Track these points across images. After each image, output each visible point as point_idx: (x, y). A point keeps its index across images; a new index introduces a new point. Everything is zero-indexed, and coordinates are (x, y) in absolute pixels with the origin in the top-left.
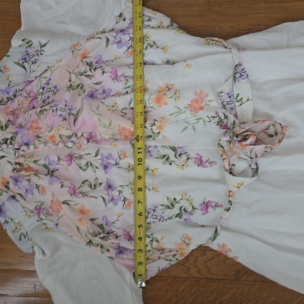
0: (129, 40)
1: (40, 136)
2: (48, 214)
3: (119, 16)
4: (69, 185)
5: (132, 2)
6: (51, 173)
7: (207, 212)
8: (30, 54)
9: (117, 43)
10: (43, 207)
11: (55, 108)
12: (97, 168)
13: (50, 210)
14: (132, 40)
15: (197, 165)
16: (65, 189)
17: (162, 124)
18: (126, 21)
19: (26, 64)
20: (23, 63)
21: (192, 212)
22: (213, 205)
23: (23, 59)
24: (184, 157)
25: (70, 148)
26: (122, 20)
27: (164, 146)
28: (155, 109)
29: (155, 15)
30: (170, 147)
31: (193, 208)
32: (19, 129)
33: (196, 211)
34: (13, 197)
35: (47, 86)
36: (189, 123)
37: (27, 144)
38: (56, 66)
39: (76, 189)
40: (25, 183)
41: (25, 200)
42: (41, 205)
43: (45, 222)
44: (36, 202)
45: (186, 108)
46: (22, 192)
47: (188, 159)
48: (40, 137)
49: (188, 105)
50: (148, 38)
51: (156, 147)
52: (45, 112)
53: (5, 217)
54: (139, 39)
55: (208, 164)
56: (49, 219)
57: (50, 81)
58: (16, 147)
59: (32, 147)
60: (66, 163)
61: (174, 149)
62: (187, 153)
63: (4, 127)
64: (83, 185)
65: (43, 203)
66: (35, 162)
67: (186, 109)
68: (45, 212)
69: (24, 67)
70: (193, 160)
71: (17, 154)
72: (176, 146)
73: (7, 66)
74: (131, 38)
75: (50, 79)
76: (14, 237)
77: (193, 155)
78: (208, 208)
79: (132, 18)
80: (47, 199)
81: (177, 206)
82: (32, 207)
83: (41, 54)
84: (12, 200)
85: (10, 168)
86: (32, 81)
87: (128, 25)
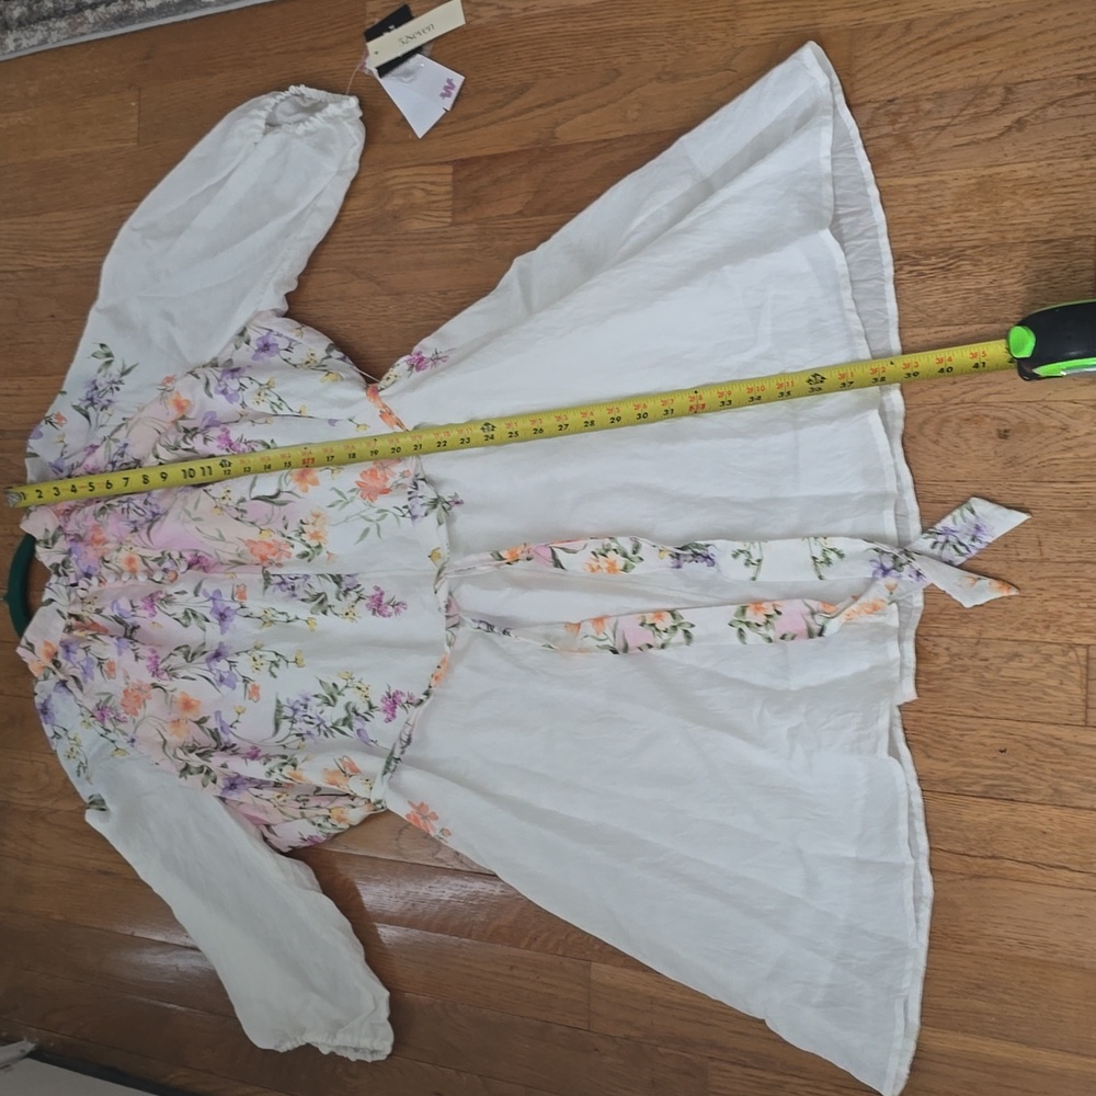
1: (107, 559)
2: (117, 720)
4: (149, 654)
6: (130, 633)
7: (394, 716)
8: (100, 389)
10: (109, 705)
11: (125, 505)
12: (207, 620)
13: (121, 711)
15: (371, 612)
16: (143, 663)
17: (317, 529)
19: (91, 410)
20: (87, 407)
21: (366, 716)
22: (404, 700)
23: (88, 399)
24: (353, 595)
25: (159, 582)
27: (322, 575)
28: (298, 496)
30: (331, 576)
31: (371, 707)
32: (73, 544)
33: (375, 713)
34: (63, 683)
35: (120, 458)
36: (371, 521)
37: (88, 575)
38: (135, 420)
39: (160, 661)
40: (80, 654)
41: (81, 689)
42: (107, 700)
43: (111, 736)
44: (98, 694)
45: (353, 490)
46: (78, 673)
47: (360, 598)
48: (108, 562)
49: (358, 483)
51: (307, 577)
52: (109, 511)
53: (53, 725)
55: (390, 609)
56: (120, 730)
57: (127, 450)
58: (73, 581)
59: (94, 581)
60: (146, 613)
61: (337, 579)
62: (359, 586)
63: (50, 542)
64: (176, 652)
65: (110, 698)
66: (98, 611)
67: (354, 494)
68: (112, 716)
69: (87, 416)
70: (367, 601)
71: (73, 596)
72: (343, 573)
73: (62, 414)
75: (126, 445)
76: (69, 767)
77: (369, 591)
78: (395, 707)
80: (116, 686)
81: (341, 701)
82: (91, 705)
83: (118, 389)
84: (62, 689)
85: (61, 624)
86: (97, 447)
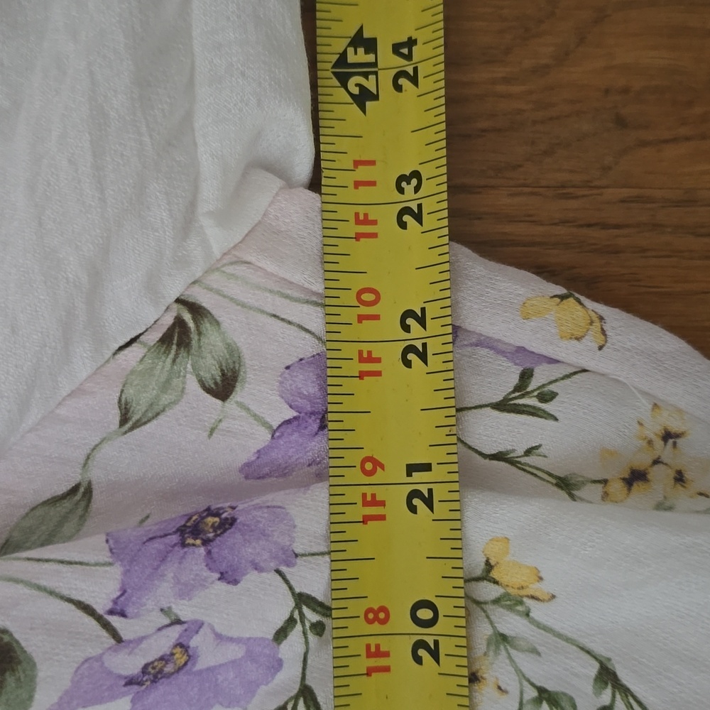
0: (281, 634)
3: (166, 340)
5: (315, 184)
9: (131, 682)
14: (318, 628)
18: (239, 395)
26: (193, 385)
29: (591, 342)
50: (512, 602)
54: (401, 620)
74: (302, 600)
79: (319, 364)
87: (264, 437)
